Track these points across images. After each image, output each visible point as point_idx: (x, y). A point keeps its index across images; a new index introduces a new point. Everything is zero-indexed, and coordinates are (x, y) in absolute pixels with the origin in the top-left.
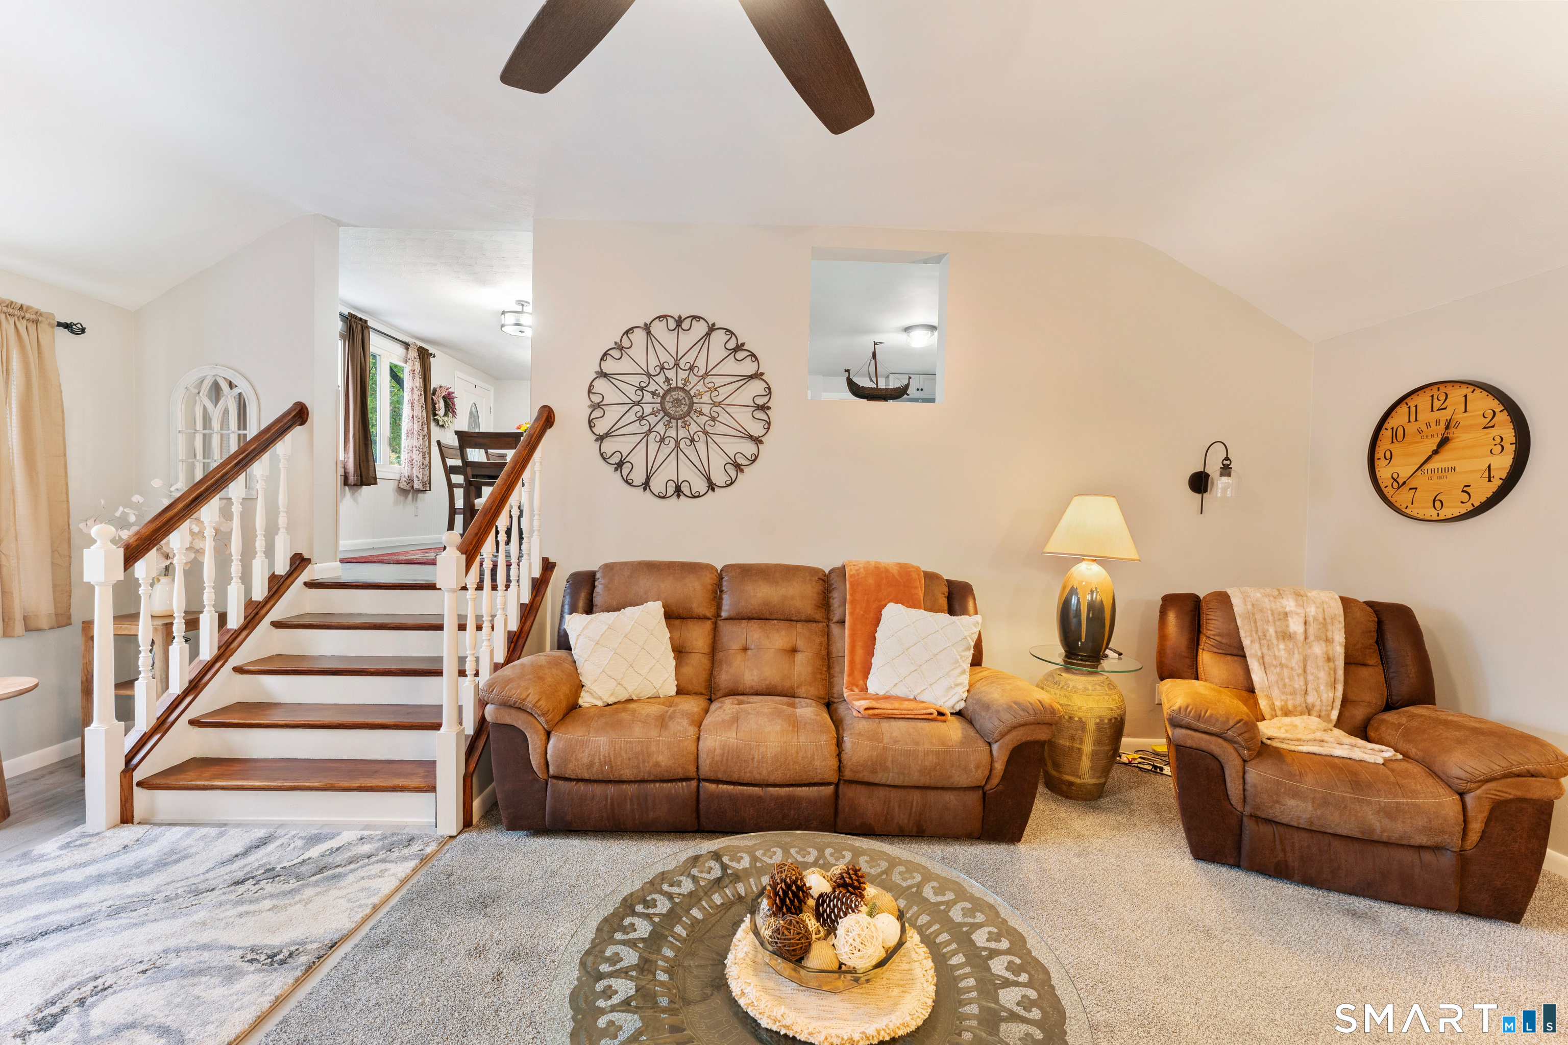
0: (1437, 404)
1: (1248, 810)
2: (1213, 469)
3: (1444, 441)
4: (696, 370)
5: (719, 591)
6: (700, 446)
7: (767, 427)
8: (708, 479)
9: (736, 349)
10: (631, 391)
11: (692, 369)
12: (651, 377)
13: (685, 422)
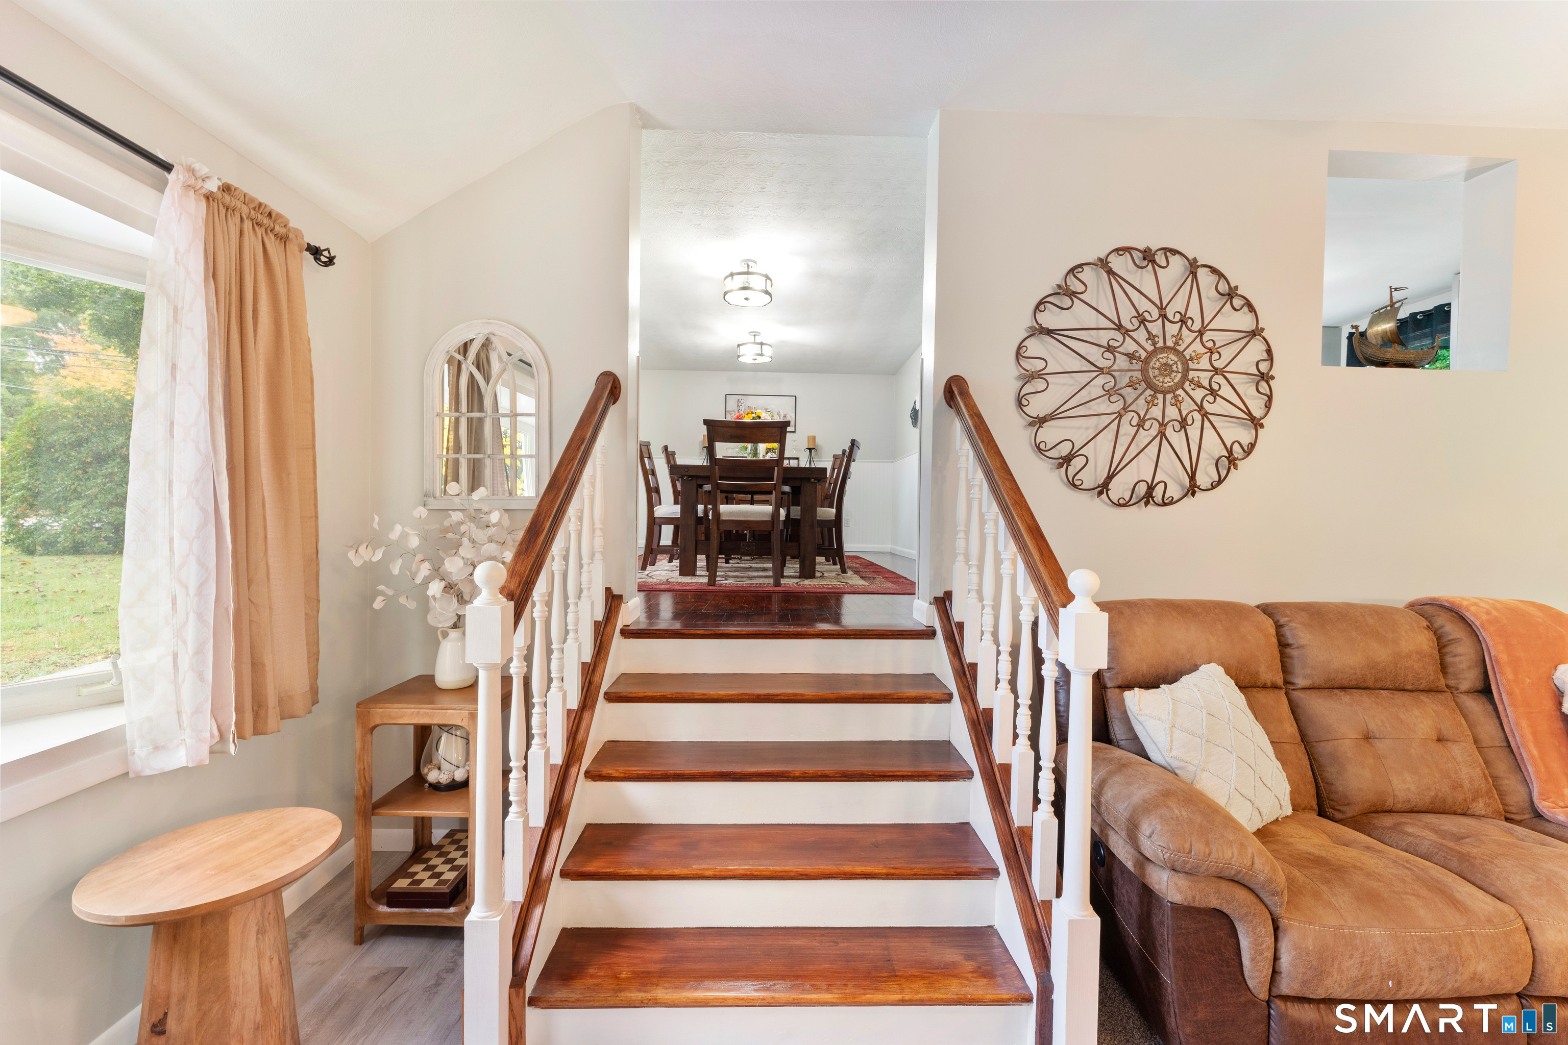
4: (1189, 323)
5: (1283, 645)
6: (1194, 432)
7: (1268, 406)
8: (1192, 477)
9: (1231, 294)
10: (1094, 354)
11: (1183, 321)
12: (1126, 332)
13: (1176, 397)
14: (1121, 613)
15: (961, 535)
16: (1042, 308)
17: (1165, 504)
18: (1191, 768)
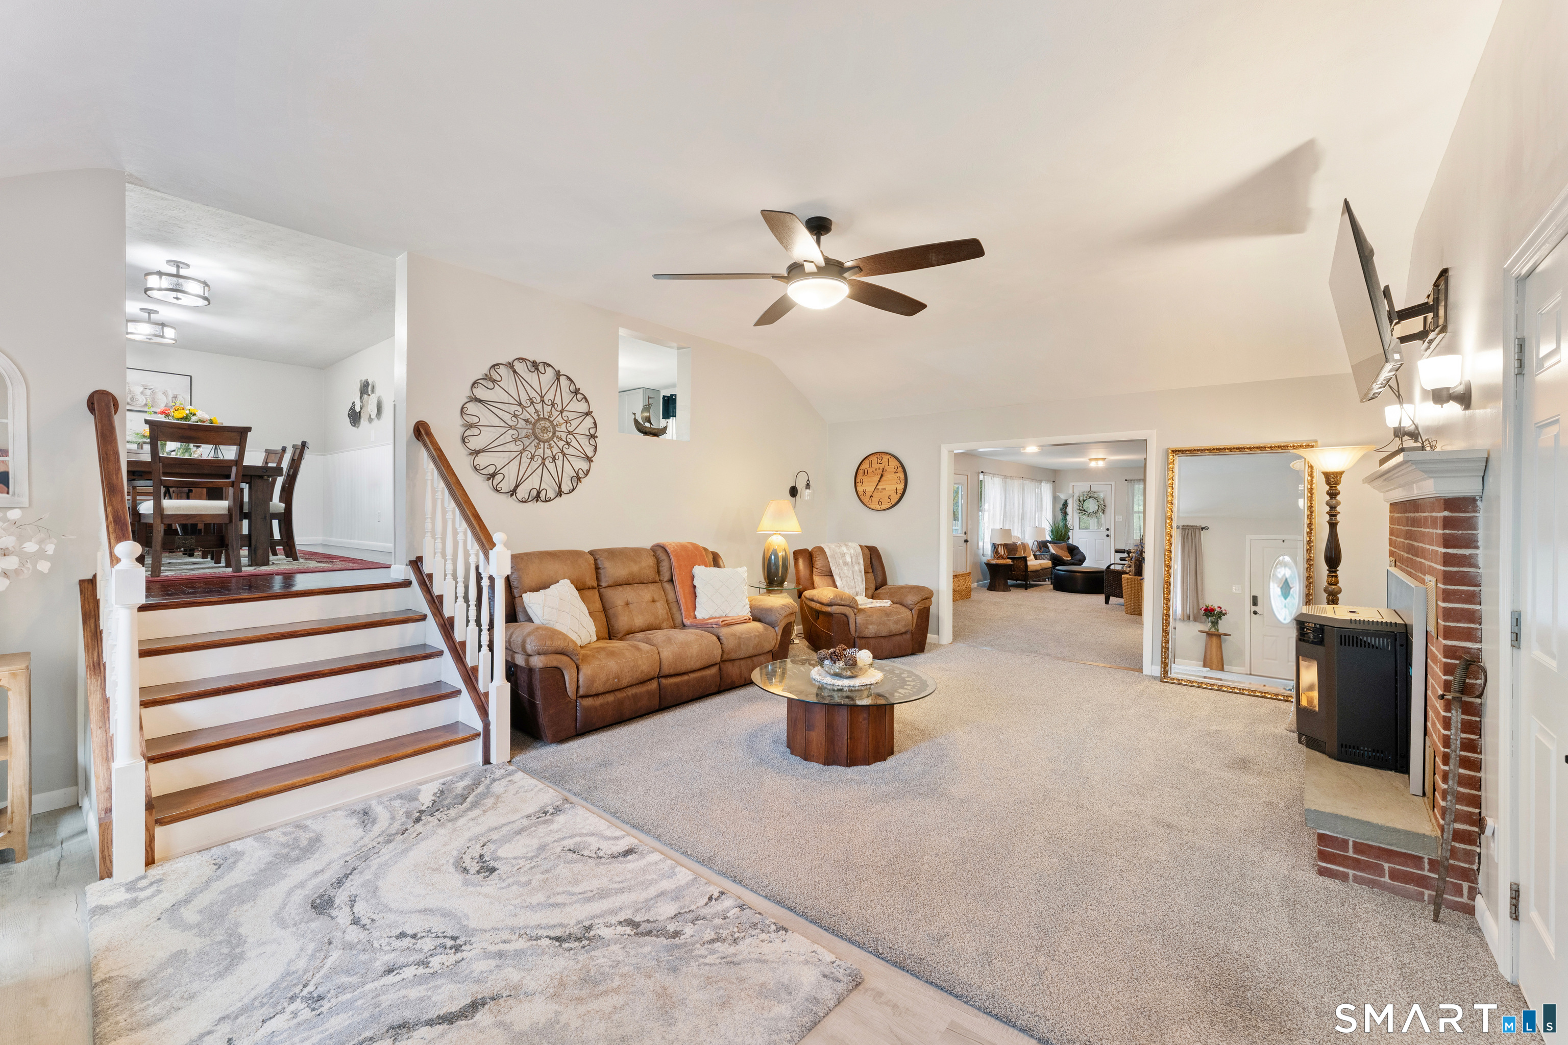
0: (879, 461)
1: (857, 634)
2: (801, 486)
3: (882, 476)
4: (556, 406)
5: (597, 568)
6: (559, 463)
7: (595, 451)
8: (560, 487)
9: (576, 392)
10: (507, 417)
11: (553, 405)
12: (524, 408)
13: (550, 445)
14: (522, 559)
15: (429, 520)
16: (476, 385)
17: (547, 501)
18: (552, 623)
